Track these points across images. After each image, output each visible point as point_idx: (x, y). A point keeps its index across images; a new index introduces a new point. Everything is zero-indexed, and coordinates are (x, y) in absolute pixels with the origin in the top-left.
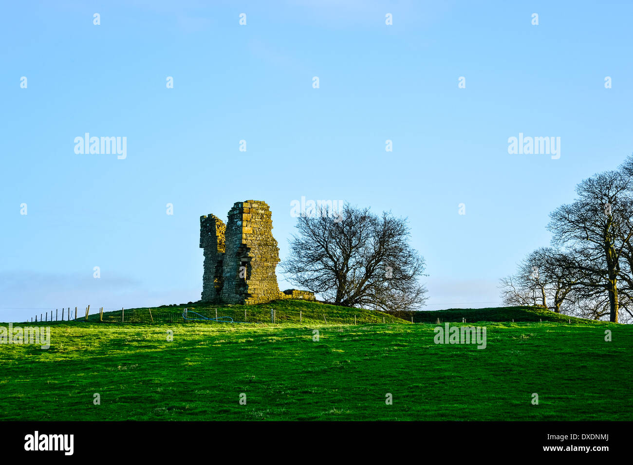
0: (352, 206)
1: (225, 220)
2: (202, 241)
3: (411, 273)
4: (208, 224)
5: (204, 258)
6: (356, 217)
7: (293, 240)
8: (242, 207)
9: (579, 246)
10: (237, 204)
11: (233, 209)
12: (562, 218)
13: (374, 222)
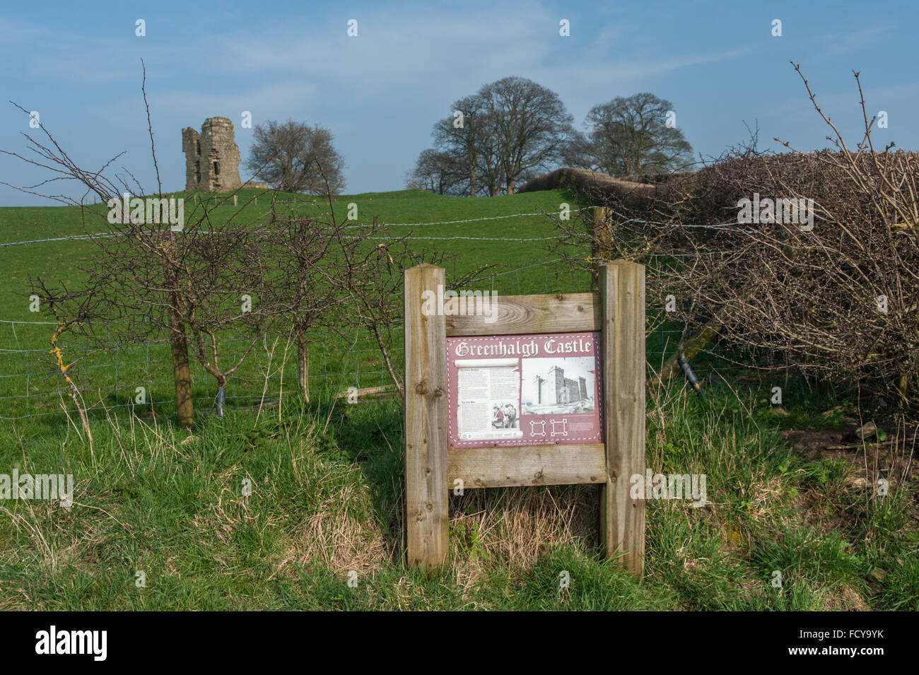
0: (293, 120)
1: (200, 131)
2: (184, 148)
3: (336, 167)
4: (188, 134)
5: (186, 160)
6: (296, 128)
7: (251, 145)
8: (211, 122)
9: (452, 147)
10: (207, 119)
11: (205, 124)
12: (441, 128)
13: (309, 131)
